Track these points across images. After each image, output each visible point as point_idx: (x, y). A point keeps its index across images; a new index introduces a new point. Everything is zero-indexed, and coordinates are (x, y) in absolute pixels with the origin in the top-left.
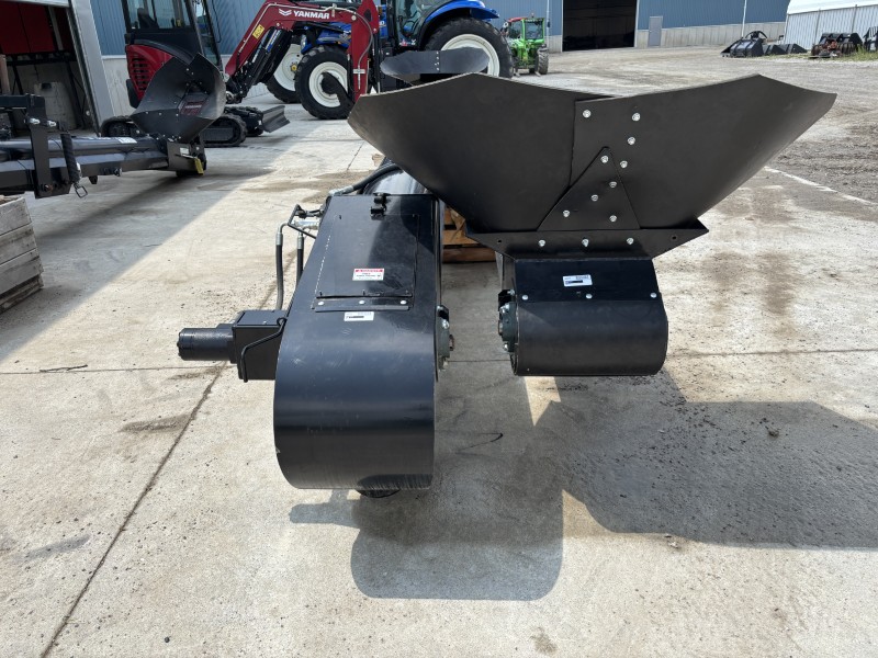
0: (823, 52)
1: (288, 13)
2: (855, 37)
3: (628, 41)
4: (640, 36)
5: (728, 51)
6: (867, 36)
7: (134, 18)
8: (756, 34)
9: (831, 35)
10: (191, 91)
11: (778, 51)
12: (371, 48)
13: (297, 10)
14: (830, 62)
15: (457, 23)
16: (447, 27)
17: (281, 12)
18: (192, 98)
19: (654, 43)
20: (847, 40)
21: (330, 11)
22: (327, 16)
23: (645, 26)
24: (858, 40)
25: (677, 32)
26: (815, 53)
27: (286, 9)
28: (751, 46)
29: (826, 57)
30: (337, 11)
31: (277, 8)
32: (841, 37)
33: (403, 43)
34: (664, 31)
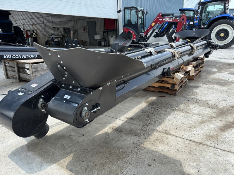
1: (162, 20)
7: (126, 22)
10: (127, 39)
12: (182, 29)
13: (164, 19)
15: (221, 21)
16: (217, 22)
17: (160, 20)
18: (126, 41)
21: (172, 19)
22: (171, 20)
27: (161, 19)
30: (174, 19)
31: (159, 19)
33: (202, 27)
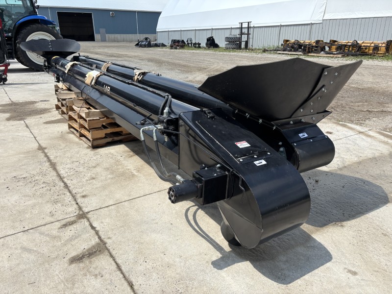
0: (174, 46)
2: (183, 41)
3: (91, 38)
4: (97, 36)
5: (137, 45)
6: (187, 41)
8: (146, 39)
9: (175, 40)
11: (156, 45)
14: (178, 50)
19: (103, 40)
20: (180, 42)
23: (98, 32)
24: (184, 43)
25: (112, 36)
26: (172, 47)
28: (147, 43)
29: (176, 48)
32: (178, 41)
34: (107, 35)
